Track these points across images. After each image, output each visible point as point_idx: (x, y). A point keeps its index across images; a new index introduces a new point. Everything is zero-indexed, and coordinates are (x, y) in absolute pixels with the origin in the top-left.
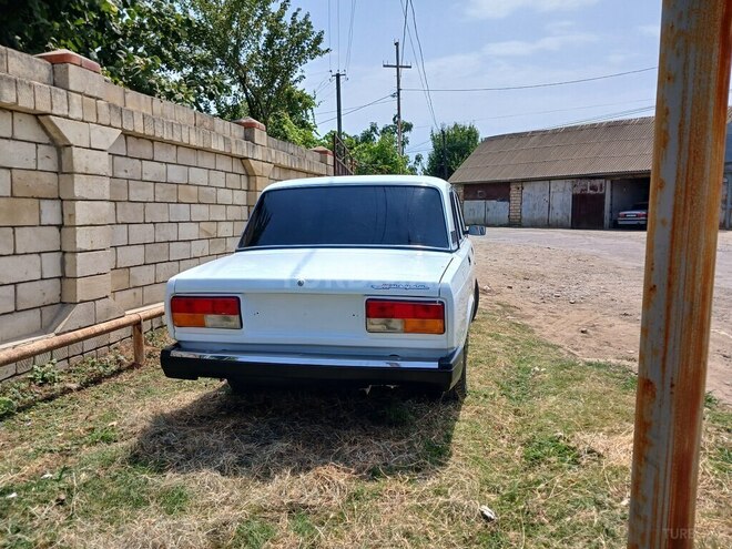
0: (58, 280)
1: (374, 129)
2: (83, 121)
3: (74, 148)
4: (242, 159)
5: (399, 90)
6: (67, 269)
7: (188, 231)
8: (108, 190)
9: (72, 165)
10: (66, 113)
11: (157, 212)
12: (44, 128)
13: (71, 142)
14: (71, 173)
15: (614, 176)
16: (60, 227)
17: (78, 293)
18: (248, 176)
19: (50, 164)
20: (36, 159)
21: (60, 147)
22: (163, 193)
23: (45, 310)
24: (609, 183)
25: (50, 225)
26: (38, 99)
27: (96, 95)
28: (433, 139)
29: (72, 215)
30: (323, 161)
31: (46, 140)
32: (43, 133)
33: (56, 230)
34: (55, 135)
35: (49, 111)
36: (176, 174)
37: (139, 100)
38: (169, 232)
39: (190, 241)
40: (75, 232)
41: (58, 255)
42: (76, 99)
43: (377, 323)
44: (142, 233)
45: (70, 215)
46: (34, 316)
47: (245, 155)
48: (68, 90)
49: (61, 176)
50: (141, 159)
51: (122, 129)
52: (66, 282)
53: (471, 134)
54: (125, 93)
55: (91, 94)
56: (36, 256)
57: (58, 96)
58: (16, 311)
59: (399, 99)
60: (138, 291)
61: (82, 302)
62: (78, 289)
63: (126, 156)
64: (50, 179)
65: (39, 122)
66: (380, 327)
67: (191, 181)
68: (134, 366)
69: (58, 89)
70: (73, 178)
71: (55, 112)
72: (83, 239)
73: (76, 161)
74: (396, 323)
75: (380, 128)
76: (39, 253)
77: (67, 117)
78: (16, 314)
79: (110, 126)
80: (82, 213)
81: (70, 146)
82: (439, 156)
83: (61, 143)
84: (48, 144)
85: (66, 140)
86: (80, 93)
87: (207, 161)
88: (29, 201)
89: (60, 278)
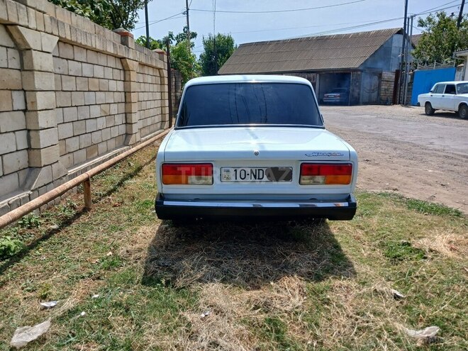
0: (26, 151)
1: (171, 35)
2: (36, 30)
3: (33, 51)
4: (122, 59)
5: (188, 9)
6: (32, 143)
7: (96, 111)
8: (53, 83)
9: (33, 64)
10: (27, 24)
11: (78, 99)
12: (11, 35)
13: (32, 46)
14: (32, 70)
15: (322, 72)
16: (25, 111)
17: (42, 160)
18: (124, 70)
19: (15, 64)
20: (7, 60)
21: (23, 50)
22: (81, 84)
23: (21, 173)
24: (318, 76)
25: (18, 110)
26: (9, 12)
27: (43, 10)
28: (205, 44)
29: (34, 103)
30: (162, 59)
31: (12, 44)
32: (10, 39)
33: (22, 113)
34: (19, 41)
35: (17, 22)
36: (87, 70)
37: (63, 13)
38: (84, 113)
39: (96, 118)
40: (37, 116)
41: (25, 132)
42: (32, 12)
43: (306, 179)
44: (71, 114)
45: (32, 102)
46: (14, 178)
47: (124, 56)
48: (27, 6)
49: (23, 72)
50: (67, 59)
51: (59, 36)
52: (32, 152)
53: (229, 41)
54: (56, 8)
55: (40, 9)
56: (12, 134)
57: (21, 10)
58: (4, 175)
59: (188, 16)
60: (71, 155)
61: (45, 166)
62: (42, 157)
63: (59, 57)
64: (16, 74)
65: (7, 31)
66: (308, 181)
67: (95, 76)
68: (86, 210)
69: (21, 5)
70: (33, 74)
71: (21, 23)
72: (43, 120)
73: (35, 62)
74: (320, 178)
75: (175, 36)
76: (14, 132)
77: (28, 27)
78: (3, 177)
79: (52, 34)
80: (42, 100)
81: (30, 49)
82: (208, 55)
83: (23, 47)
84: (13, 48)
85: (27, 44)
86: (34, 8)
87: (102, 60)
88: (6, 92)
89: (27, 149)
